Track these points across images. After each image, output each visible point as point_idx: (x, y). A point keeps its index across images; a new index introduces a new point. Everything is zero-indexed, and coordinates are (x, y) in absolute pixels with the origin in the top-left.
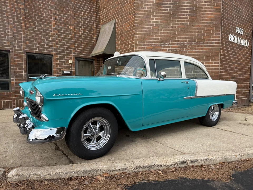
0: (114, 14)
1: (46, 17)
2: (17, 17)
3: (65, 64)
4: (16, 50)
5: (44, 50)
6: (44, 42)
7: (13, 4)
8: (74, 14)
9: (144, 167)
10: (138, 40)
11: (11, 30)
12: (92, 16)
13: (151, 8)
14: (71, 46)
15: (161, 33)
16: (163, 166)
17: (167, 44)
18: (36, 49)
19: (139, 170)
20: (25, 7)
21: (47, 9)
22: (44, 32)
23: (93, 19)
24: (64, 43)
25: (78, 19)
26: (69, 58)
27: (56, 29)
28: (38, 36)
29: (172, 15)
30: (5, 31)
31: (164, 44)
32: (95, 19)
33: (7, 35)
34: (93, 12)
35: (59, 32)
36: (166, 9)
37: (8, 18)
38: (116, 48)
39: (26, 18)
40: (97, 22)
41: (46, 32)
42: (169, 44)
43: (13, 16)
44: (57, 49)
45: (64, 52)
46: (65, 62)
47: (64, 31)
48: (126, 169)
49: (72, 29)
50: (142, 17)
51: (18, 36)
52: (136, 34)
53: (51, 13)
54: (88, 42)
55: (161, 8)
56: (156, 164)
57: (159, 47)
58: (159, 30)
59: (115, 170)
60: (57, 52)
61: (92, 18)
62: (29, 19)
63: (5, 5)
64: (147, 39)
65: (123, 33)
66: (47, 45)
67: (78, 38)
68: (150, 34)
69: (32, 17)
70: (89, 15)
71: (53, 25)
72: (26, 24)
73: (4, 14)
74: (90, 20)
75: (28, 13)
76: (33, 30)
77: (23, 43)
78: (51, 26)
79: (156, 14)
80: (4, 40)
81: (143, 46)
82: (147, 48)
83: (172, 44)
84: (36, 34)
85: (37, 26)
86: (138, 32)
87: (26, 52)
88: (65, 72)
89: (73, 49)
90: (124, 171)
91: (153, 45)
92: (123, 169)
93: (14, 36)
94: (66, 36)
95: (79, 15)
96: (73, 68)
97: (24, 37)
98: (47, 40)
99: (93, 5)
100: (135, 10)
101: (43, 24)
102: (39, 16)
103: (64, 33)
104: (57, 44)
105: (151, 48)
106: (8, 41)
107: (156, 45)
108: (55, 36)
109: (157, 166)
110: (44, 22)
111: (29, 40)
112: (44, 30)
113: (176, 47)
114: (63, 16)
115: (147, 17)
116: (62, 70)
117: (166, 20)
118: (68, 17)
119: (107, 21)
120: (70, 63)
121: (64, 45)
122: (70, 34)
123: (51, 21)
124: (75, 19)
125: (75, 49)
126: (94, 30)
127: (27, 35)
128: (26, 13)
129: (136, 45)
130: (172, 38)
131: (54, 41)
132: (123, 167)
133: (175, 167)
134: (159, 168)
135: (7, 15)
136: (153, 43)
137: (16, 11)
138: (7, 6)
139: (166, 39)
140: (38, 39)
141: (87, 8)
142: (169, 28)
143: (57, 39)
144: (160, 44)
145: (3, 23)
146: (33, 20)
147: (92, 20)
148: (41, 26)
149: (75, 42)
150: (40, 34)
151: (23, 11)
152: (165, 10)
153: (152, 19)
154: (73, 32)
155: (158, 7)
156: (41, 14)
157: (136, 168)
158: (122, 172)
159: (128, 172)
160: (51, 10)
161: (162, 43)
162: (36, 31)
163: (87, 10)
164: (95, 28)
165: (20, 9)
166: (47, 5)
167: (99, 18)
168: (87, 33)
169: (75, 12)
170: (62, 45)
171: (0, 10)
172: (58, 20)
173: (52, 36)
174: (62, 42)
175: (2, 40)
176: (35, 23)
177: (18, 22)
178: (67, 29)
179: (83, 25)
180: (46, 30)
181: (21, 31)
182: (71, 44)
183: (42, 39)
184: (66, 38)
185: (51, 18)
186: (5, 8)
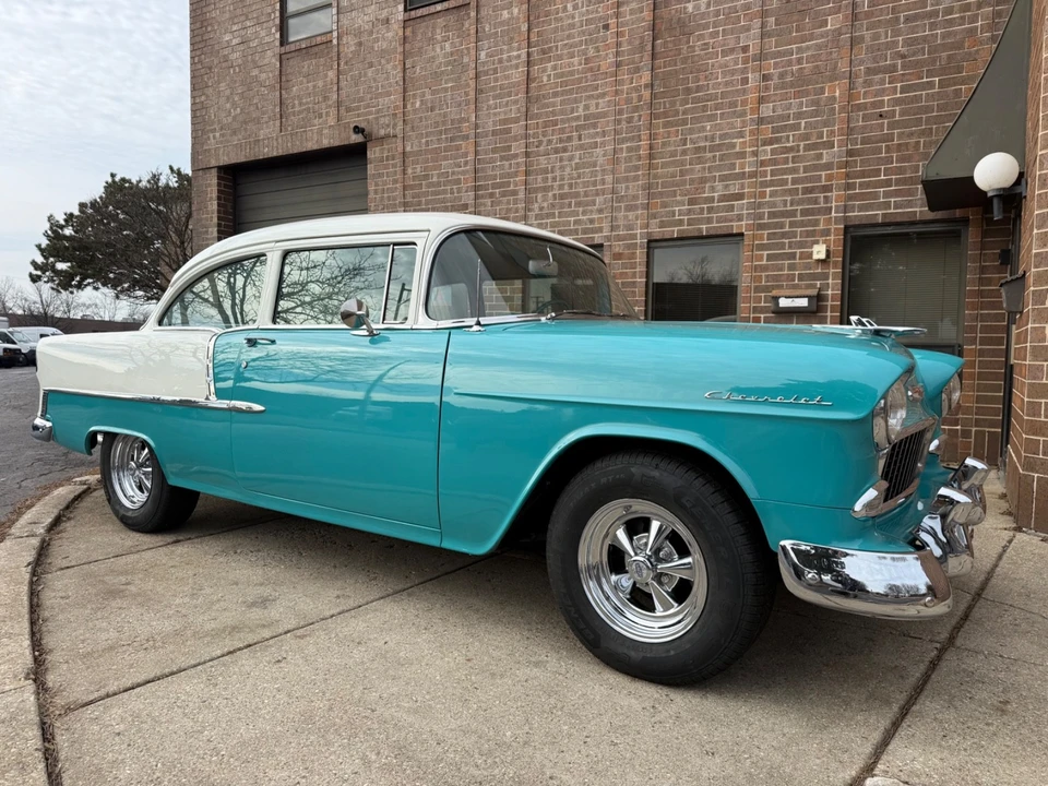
1: (726, 84)
2: (629, 120)
3: (792, 267)
4: (619, 238)
5: (709, 221)
6: (713, 189)
7: (621, 82)
8: (856, 17)
11: (610, 171)
14: (830, 178)
18: (681, 222)
20: (654, 76)
21: (732, 50)
22: (713, 149)
24: (795, 170)
25: (876, 37)
26: (813, 237)
27: (762, 121)
28: (692, 171)
30: (595, 183)
33: (598, 195)
35: (775, 130)
37: (604, 134)
39: (656, 116)
41: (719, 147)
43: (620, 122)
44: (760, 205)
45: (792, 214)
46: (793, 256)
47: (799, 115)
49: (837, 94)
51: (627, 188)
53: (745, 60)
54: (926, 133)
60: (761, 216)
62: (664, 115)
63: (599, 97)
66: (723, 198)
67: (872, 129)
69: (674, 104)
71: (749, 107)
72: (655, 136)
73: (595, 126)
74: (949, 12)
75: (663, 95)
76: (674, 154)
77: (643, 209)
78: (743, 114)
80: (591, 212)
84: (683, 163)
85: (691, 131)
87: (649, 241)
88: (784, 303)
89: (839, 187)
93: (618, 191)
96: (830, 281)
97: (645, 187)
98: (722, 179)
101: (712, 118)
102: (698, 89)
103: (796, 127)
104: (764, 184)
106: (601, 211)
108: (755, 154)
110: (717, 107)
111: (662, 195)
112: (713, 138)
114: (799, 50)
116: (775, 293)
118: (819, 47)
120: (815, 257)
121: (795, 181)
122: (829, 122)
123: (746, 92)
124: (857, 41)
125: (849, 187)
126: (972, 57)
127: (655, 176)
128: (655, 96)
131: (753, 175)
135: (602, 124)
138: (604, 95)
140: (692, 181)
143: (763, 163)
145: (592, 155)
146: (677, 113)
147: (966, 8)
148: (703, 129)
149: (851, 153)
150: (701, 161)
151: (647, 94)
154: (842, 109)
156: (706, 78)
160: (745, 49)
162: (684, 152)
164: (985, 42)
165: (639, 89)
166: (733, 31)
169: (858, 6)
170: (785, 182)
171: (587, 118)
172: (775, 77)
173: (742, 155)
174: (785, 171)
175: (584, 213)
176: (685, 122)
177: (632, 139)
178: (816, 103)
179: (903, 57)
180: (722, 137)
181: (637, 168)
182: (828, 166)
183: (703, 180)
184: (807, 148)
185: (745, 81)
186: (597, 104)
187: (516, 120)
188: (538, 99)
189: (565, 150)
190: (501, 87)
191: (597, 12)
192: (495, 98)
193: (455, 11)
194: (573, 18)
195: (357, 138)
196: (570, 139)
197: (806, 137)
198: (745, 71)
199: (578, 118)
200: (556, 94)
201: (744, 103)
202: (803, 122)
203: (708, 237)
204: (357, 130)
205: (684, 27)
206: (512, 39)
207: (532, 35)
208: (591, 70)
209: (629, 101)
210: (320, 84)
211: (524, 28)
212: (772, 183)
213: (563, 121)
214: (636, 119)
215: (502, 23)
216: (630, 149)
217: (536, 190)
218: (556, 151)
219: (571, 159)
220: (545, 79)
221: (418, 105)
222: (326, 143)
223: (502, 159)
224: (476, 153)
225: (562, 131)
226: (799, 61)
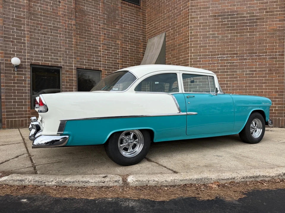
0: (164, 27)
1: (96, 32)
2: (69, 33)
4: (67, 66)
5: (93, 66)
6: (93, 58)
7: (66, 21)
8: (122, 28)
9: (251, 177)
10: (193, 53)
11: (63, 46)
12: (139, 30)
13: (207, 20)
15: (218, 46)
16: (268, 177)
17: (225, 57)
18: (86, 65)
19: (246, 180)
20: (76, 23)
21: (97, 24)
22: (93, 47)
23: (140, 32)
24: (112, 58)
25: (125, 34)
27: (104, 44)
28: (88, 52)
29: (230, 27)
30: (58, 48)
31: (222, 57)
32: (142, 32)
33: (59, 52)
34: (140, 25)
35: (107, 47)
36: (224, 20)
37: (60, 34)
38: (166, 62)
39: (77, 34)
40: (143, 35)
41: (94, 48)
42: (227, 57)
43: (65, 32)
44: (105, 64)
45: (112, 68)
47: (112, 46)
48: (234, 179)
49: (119, 43)
50: (197, 29)
51: (69, 52)
52: (191, 47)
53: (100, 28)
54: (134, 56)
55: (218, 20)
56: (261, 174)
57: (216, 60)
58: (215, 42)
59: (224, 180)
60: (105, 67)
61: (138, 32)
62: (79, 34)
63: (58, 22)
64: (203, 52)
65: (174, 47)
66: (96, 61)
67: (126, 53)
68: (206, 46)
69: (82, 32)
70: (136, 29)
71: (101, 40)
72: (77, 39)
73: (57, 30)
74: (137, 34)
75: (79, 29)
76: (83, 46)
77: (74, 59)
78: (100, 41)
79: (213, 26)
80: (57, 56)
81: (198, 60)
82: (203, 61)
83: (230, 57)
84: (85, 49)
85: (87, 41)
86: (192, 45)
87: (77, 68)
89: (121, 64)
90: (233, 180)
91: (209, 58)
92: (231, 179)
93: (66, 52)
94: (114, 51)
95: (126, 29)
97: (75, 53)
98: (96, 56)
99: (140, 18)
100: (190, 23)
101: (93, 40)
102: (88, 31)
103: (112, 48)
104: (105, 60)
105: (207, 61)
106: (60, 57)
107: (213, 58)
108: (103, 52)
109: (262, 177)
110: (94, 37)
111: (80, 56)
112: (93, 45)
113: (235, 59)
114: (111, 30)
115: (202, 29)
117: (223, 31)
118: (115, 31)
119: (154, 34)
121: (112, 60)
122: (118, 49)
123: (100, 36)
124: (122, 33)
125: (122, 64)
126: (140, 44)
127: (78, 51)
128: (77, 28)
129: (191, 59)
130: (231, 51)
131: (103, 57)
132: (231, 177)
133: (279, 179)
134: (264, 179)
135: (60, 31)
136: (209, 56)
137: (68, 27)
138: (60, 22)
139: (224, 51)
140: (88, 55)
141: (134, 21)
142: (227, 40)
143: (105, 54)
144: (218, 57)
145: (56, 39)
146: (83, 35)
147: (139, 34)
148: (90, 42)
149: (122, 57)
150: (90, 50)
151: (74, 27)
152: (222, 22)
153: (208, 32)
154: (120, 47)
155: (215, 19)
156: (90, 29)
157: (243, 178)
158: (231, 181)
159: (236, 181)
160: (100, 25)
161: (220, 56)
162: (85, 46)
163: (134, 24)
164: (142, 42)
165: (71, 24)
166: (96, 19)
167: (146, 31)
168: (134, 47)
169: (122, 26)
170: (110, 60)
171: (54, 27)
172: (107, 35)
173: (100, 51)
175: (54, 56)
176: (85, 38)
177: (70, 38)
178: (115, 44)
179: (130, 40)
180: (95, 45)
181: (72, 47)
182: (118, 59)
183: (92, 55)
184: (114, 53)
185: (100, 33)
187: (24, 18)
188: (33, 14)
189: (46, 34)
190: (16, 4)
192: (13, 6)
196: (48, 32)
199: (50, 26)
200: (41, 15)
203: (93, 70)
205: (84, 13)
208: (55, 13)
213: (44, 25)
216: (69, 41)
217: (34, 45)
218: (43, 34)
219: (49, 38)
220: (36, 8)
223: (17, 30)
225: (44, 28)
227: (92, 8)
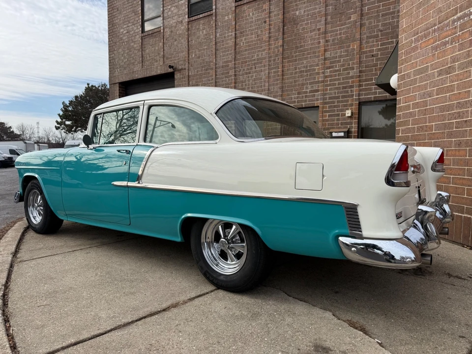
1: (312, 44)
2: (274, 60)
3: (338, 120)
5: (305, 101)
6: (307, 88)
8: (362, 15)
10: (404, 31)
14: (353, 82)
20: (284, 42)
21: (314, 30)
22: (307, 71)
24: (339, 79)
25: (370, 23)
26: (346, 107)
27: (326, 59)
28: (299, 81)
30: (261, 87)
31: (463, 17)
35: (331, 63)
37: (265, 66)
39: (285, 58)
41: (309, 71)
43: (270, 61)
44: (325, 94)
45: (338, 98)
46: (338, 115)
47: (341, 56)
49: (355, 47)
51: (274, 89)
53: (319, 34)
57: (450, 32)
60: (326, 99)
62: (288, 58)
63: (263, 51)
64: (422, 21)
66: (311, 92)
67: (369, 61)
69: (291, 53)
71: (321, 53)
72: (284, 66)
73: (261, 63)
75: (287, 49)
76: (292, 74)
77: (280, 97)
78: (318, 56)
81: (413, 45)
82: (422, 45)
84: (295, 77)
85: (298, 64)
88: (334, 134)
89: (357, 86)
91: (435, 31)
95: (373, 13)
96: (353, 125)
98: (310, 83)
101: (306, 58)
102: (301, 46)
103: (339, 61)
104: (327, 86)
105: (430, 42)
107: (443, 28)
108: (323, 73)
110: (308, 54)
111: (287, 91)
112: (307, 67)
114: (340, 30)
116: (331, 131)
118: (348, 28)
120: (347, 115)
121: (339, 84)
122: (352, 59)
123: (319, 47)
124: (362, 25)
125: (361, 86)
127: (285, 83)
128: (284, 50)
131: (322, 82)
135: (264, 62)
136: (435, 25)
140: (299, 85)
143: (326, 77)
144: (454, 22)
146: (293, 57)
148: (303, 63)
149: (361, 72)
150: (302, 76)
151: (281, 49)
154: (357, 53)
156: (304, 42)
160: (319, 30)
161: (459, 15)
162: (296, 73)
165: (277, 47)
166: (314, 22)
169: (364, 10)
170: (335, 84)
171: (258, 59)
172: (331, 41)
173: (318, 73)
174: (335, 80)
176: (296, 60)
177: (275, 68)
178: (347, 51)
179: (381, 31)
180: (311, 66)
181: (277, 80)
182: (352, 77)
183: (303, 85)
184: (344, 70)
185: (319, 43)
186: (262, 54)
187: (231, 61)
188: (239, 52)
189: (250, 73)
190: (225, 48)
191: (261, 16)
192: (223, 52)
193: (207, 17)
194: (252, 19)
195: (171, 70)
196: (251, 68)
197: (343, 65)
198: (319, 39)
199: (254, 60)
200: (246, 50)
201: (319, 52)
202: (342, 59)
203: (305, 108)
204: (170, 67)
205: (295, 21)
206: (229, 28)
207: (237, 26)
208: (259, 40)
209: (274, 52)
210: (157, 48)
211: (234, 23)
212: (330, 85)
213: (249, 61)
214: (277, 59)
215: (225, 22)
216: (274, 72)
218: (246, 73)
219: (252, 77)
220: (242, 44)
221: (193, 56)
222: (159, 72)
223: (226, 77)
224: (216, 75)
225: (249, 65)
226: (340, 34)
227: (307, 7)
